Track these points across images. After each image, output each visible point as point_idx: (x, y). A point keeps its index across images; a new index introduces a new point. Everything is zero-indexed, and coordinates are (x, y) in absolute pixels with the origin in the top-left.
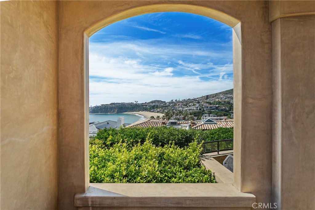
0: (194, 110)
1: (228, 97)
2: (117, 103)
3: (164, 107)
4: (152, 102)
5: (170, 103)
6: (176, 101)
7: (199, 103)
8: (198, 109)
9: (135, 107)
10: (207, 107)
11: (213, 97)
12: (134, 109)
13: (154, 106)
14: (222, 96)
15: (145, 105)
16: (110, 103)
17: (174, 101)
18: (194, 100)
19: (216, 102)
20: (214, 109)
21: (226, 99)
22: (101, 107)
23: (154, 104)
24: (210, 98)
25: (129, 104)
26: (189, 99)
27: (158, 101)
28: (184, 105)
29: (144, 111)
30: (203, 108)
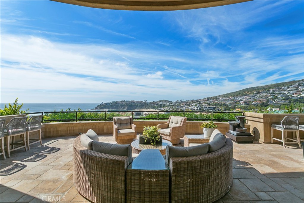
0: (195, 109)
1: (226, 100)
2: (127, 101)
3: (170, 106)
4: (160, 102)
5: (175, 103)
6: (181, 101)
7: (200, 103)
8: (198, 108)
9: (143, 105)
10: (206, 107)
11: (213, 99)
12: (143, 107)
13: (162, 105)
14: (221, 99)
15: (153, 104)
16: (121, 101)
17: (179, 101)
18: (197, 101)
19: (214, 104)
20: (212, 109)
21: (223, 101)
22: (111, 104)
23: (161, 103)
24: (211, 100)
25: (138, 102)
26: (192, 100)
27: (165, 101)
28: (187, 105)
29: (152, 109)
30: (202, 108)
